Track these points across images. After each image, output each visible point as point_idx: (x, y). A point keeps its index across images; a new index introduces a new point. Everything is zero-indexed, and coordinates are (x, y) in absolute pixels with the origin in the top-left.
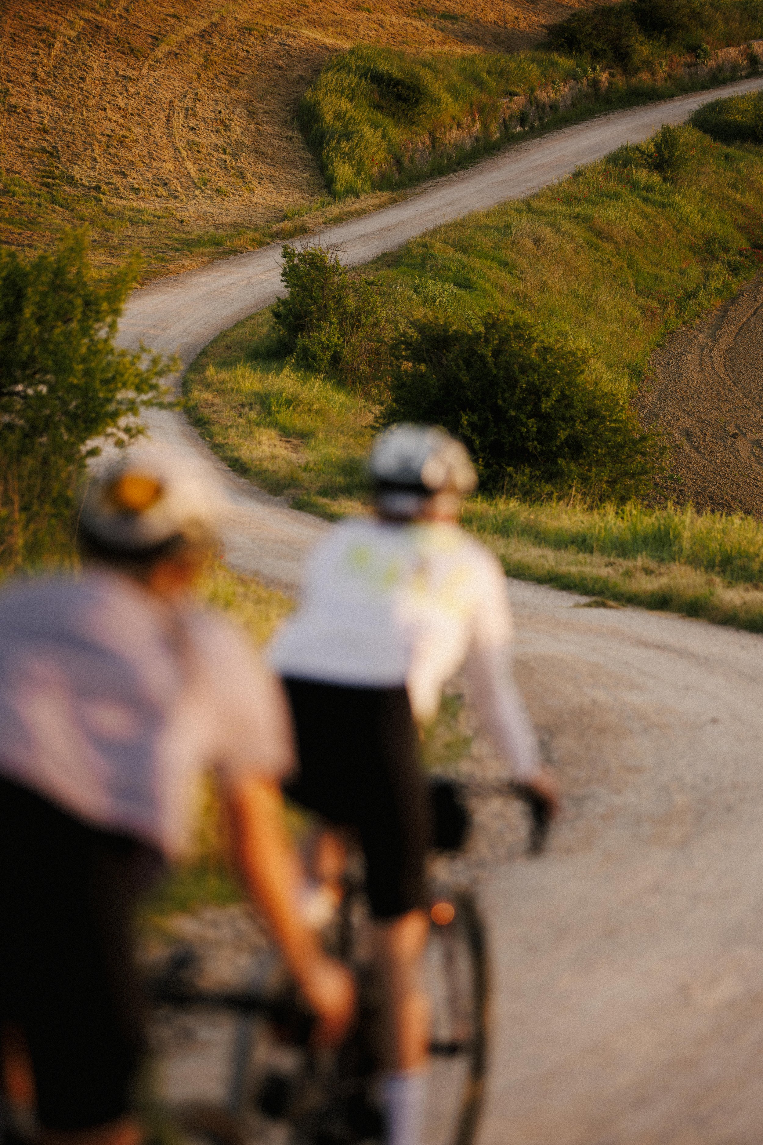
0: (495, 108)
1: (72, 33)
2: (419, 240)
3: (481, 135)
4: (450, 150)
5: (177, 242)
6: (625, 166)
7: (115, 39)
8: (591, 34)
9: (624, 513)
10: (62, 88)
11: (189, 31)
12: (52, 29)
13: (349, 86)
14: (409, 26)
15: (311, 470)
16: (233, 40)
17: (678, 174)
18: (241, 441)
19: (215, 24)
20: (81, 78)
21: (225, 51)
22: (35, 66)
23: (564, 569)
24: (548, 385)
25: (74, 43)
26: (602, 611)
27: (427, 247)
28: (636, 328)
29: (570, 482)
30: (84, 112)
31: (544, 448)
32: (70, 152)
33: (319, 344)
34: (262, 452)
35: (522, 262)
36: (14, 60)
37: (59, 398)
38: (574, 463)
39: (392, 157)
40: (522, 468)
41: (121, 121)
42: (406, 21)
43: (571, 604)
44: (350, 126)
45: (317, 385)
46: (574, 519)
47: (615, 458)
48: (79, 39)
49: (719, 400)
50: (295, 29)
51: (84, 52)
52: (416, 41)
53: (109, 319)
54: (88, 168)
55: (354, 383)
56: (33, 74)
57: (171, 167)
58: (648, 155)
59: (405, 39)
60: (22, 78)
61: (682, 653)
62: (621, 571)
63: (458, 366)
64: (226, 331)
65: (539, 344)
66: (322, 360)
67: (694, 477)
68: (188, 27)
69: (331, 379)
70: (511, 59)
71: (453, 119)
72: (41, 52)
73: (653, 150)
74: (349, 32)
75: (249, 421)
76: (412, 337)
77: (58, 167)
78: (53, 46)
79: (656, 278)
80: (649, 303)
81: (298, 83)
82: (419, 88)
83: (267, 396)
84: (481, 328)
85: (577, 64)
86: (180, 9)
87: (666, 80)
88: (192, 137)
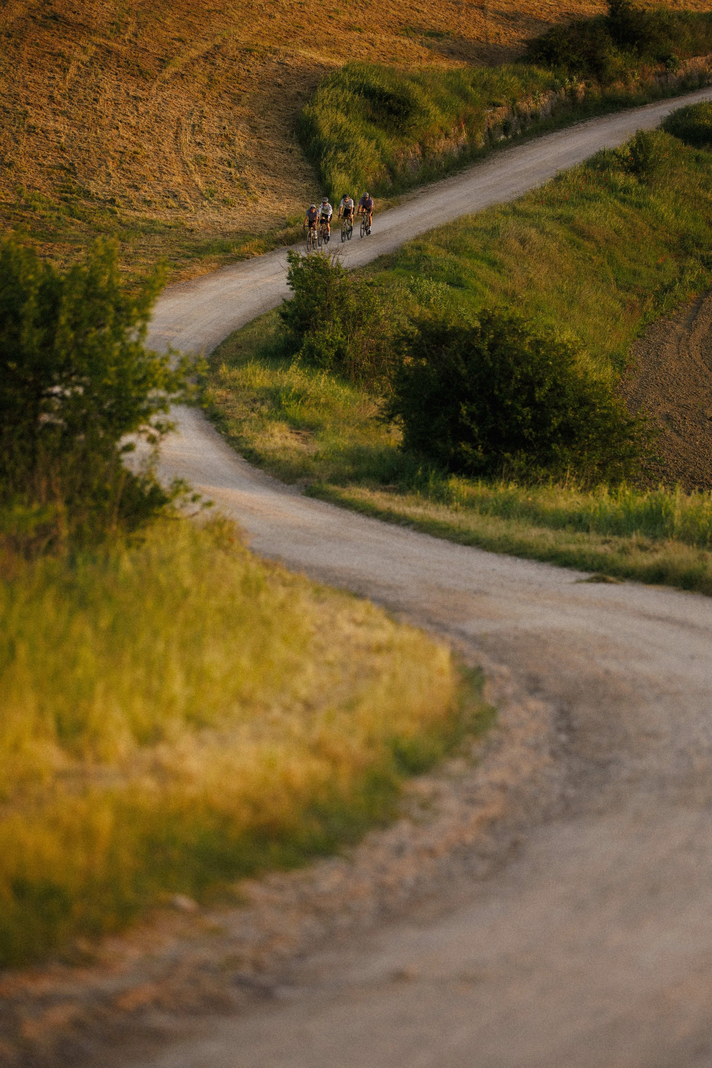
0: (480, 118)
1: (85, 58)
2: (413, 242)
3: (467, 144)
4: (439, 158)
5: (188, 249)
6: (603, 169)
7: (125, 62)
8: (567, 47)
9: (617, 494)
10: (77, 109)
11: (194, 53)
12: (66, 55)
13: (344, 101)
14: (398, 43)
15: (321, 459)
16: (235, 60)
17: (653, 176)
18: (254, 434)
19: (217, 46)
20: (95, 100)
21: (228, 72)
22: (51, 89)
23: (563, 547)
24: (541, 376)
25: (87, 67)
26: (602, 586)
27: (421, 250)
28: (617, 320)
29: (564, 466)
30: (98, 131)
31: (539, 435)
32: (86, 169)
33: (323, 341)
34: (275, 444)
35: (510, 261)
36: (32, 84)
37: (94, 398)
38: (568, 447)
39: (385, 166)
40: (519, 454)
41: (133, 138)
42: (395, 39)
43: (573, 579)
44: (346, 139)
45: (323, 380)
46: (570, 500)
47: (606, 443)
48: (92, 63)
49: (696, 385)
50: (292, 49)
51: (96, 76)
52: (404, 57)
53: (139, 324)
54: (103, 183)
55: (357, 377)
56: (50, 96)
57: (180, 181)
58: (623, 159)
59: (394, 56)
60: (39, 101)
61: (683, 624)
62: (617, 548)
63: (457, 360)
64: (236, 332)
65: (532, 338)
66: (327, 357)
67: (675, 458)
68: (193, 49)
69: (336, 373)
70: (493, 72)
71: (442, 129)
72: (57, 76)
73: (629, 154)
74: (342, 50)
75: (261, 415)
76: (412, 333)
77: (75, 183)
78: (68, 70)
79: (635, 273)
80: (628, 297)
81: (297, 100)
82: (408, 102)
83: (277, 392)
84: (477, 324)
85: (555, 75)
86: (185, 33)
87: (638, 89)
88: (200, 152)
